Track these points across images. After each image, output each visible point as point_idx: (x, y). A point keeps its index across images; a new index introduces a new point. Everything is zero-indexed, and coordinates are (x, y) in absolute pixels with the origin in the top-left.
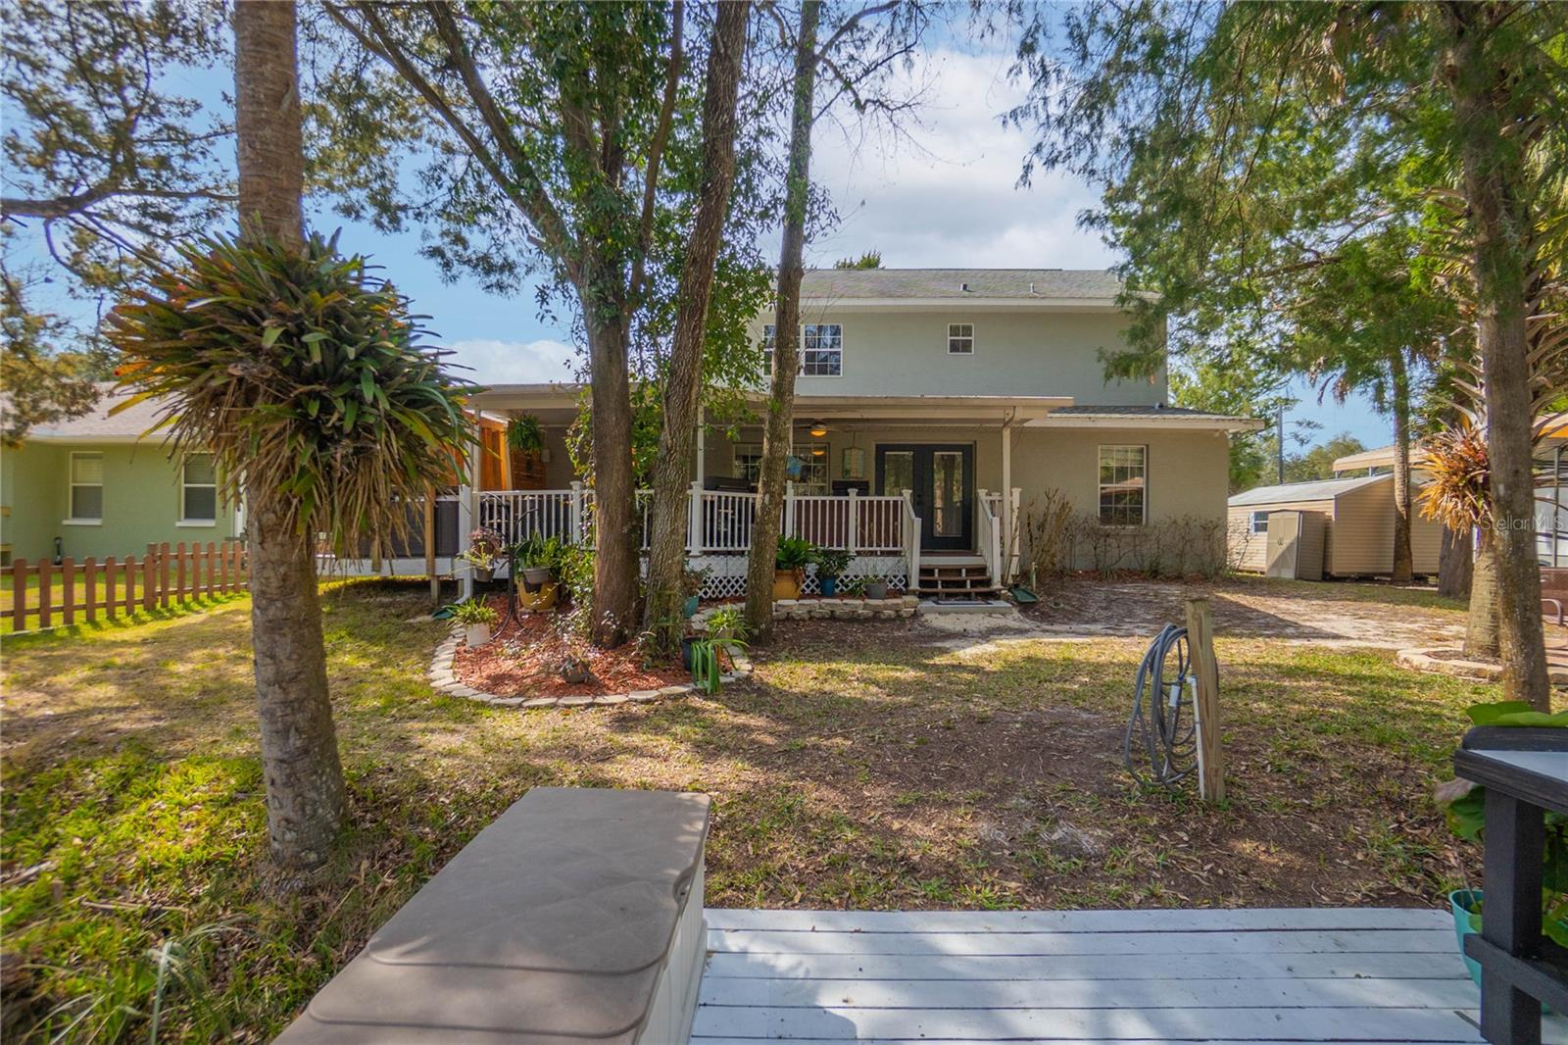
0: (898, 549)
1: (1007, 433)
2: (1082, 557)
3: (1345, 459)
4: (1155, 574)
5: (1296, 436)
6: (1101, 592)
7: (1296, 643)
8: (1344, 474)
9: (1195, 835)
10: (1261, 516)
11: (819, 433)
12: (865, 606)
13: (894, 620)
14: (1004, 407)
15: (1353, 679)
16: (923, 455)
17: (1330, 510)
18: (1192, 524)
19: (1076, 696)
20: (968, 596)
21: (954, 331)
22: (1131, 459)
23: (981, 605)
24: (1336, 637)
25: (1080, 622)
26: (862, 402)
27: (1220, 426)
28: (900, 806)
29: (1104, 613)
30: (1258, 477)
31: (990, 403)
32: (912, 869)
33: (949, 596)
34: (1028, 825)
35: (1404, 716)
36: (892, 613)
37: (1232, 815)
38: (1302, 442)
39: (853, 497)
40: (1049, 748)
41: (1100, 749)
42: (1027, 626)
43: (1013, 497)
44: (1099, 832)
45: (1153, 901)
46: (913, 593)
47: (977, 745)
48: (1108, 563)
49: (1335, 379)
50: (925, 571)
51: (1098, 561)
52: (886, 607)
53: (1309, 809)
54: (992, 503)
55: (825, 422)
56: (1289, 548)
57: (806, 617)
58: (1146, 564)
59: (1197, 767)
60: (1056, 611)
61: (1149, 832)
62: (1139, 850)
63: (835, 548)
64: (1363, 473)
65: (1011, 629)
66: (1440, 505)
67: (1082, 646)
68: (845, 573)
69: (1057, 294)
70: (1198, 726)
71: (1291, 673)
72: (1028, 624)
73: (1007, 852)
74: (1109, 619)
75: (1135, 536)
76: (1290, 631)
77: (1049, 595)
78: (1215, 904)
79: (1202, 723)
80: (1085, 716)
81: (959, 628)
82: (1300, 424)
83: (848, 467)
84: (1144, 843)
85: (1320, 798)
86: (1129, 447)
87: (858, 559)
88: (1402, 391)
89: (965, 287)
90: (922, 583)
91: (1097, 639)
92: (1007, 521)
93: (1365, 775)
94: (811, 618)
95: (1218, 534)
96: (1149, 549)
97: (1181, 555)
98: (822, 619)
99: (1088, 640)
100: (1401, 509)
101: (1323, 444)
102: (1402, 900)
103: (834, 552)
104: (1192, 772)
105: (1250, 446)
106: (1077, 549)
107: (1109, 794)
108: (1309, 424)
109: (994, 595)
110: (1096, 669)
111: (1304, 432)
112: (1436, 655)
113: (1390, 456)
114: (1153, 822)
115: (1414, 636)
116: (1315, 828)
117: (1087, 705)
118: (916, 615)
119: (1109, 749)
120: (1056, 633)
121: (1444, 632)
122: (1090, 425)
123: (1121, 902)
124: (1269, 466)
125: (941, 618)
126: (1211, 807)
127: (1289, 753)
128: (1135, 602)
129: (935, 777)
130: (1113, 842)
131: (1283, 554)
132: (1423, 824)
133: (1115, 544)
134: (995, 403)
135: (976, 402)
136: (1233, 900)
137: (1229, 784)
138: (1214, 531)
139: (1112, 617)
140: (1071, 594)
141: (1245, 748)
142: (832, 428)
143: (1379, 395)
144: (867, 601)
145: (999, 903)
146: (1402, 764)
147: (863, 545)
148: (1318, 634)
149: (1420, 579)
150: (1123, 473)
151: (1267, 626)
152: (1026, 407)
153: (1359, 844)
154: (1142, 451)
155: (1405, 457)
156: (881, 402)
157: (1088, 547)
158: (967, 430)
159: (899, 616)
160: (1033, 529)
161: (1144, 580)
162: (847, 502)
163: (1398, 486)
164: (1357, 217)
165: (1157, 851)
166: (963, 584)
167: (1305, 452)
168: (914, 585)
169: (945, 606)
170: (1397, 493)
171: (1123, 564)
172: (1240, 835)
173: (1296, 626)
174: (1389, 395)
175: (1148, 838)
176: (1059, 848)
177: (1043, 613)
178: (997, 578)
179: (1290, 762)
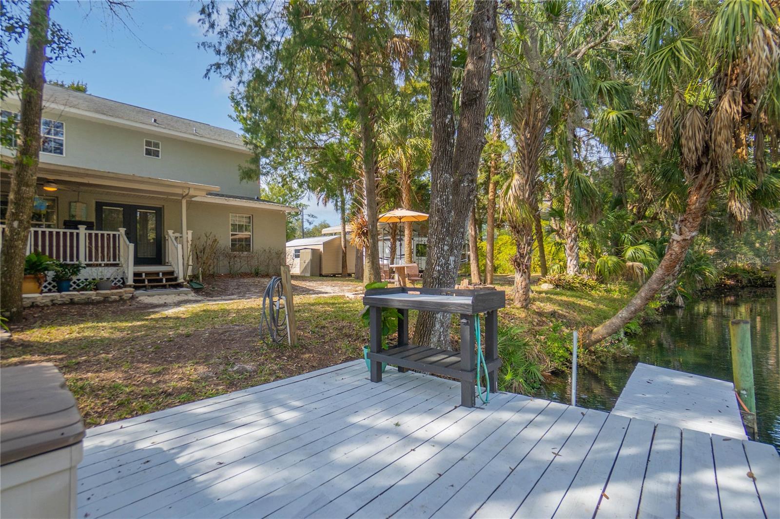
0: (117, 262)
1: (184, 202)
2: (222, 266)
3: (326, 229)
4: (257, 274)
5: (308, 221)
6: (233, 283)
7: (313, 296)
8: (325, 235)
9: (289, 357)
10: (297, 251)
11: (51, 189)
12: (97, 295)
13: (119, 301)
14: (183, 188)
15: (333, 304)
16: (129, 211)
17: (321, 248)
18: (272, 251)
19: (232, 321)
20: (164, 287)
21: (148, 143)
22: (244, 222)
23: (173, 290)
24: (326, 293)
25: (225, 296)
26: (90, 172)
27: (282, 209)
28: (154, 373)
29: (237, 291)
30: (294, 236)
31: (176, 184)
32: (170, 394)
33: (152, 287)
34: (221, 367)
35: (348, 311)
36: (117, 297)
37: (300, 348)
38: (310, 223)
39: (82, 230)
40: (224, 340)
41: (247, 337)
42: (200, 299)
43: (188, 235)
44: (252, 364)
45: (278, 378)
46: (130, 286)
47: (188, 344)
48: (236, 269)
49: (323, 196)
50: (136, 274)
51: (231, 269)
52: (113, 294)
53: (324, 343)
54: (176, 238)
55: (55, 182)
56: (308, 264)
57: (50, 304)
58: (253, 271)
59: (287, 333)
60: (213, 291)
61: (272, 359)
62: (270, 365)
63: (68, 262)
64: (331, 234)
65: (191, 301)
66: (356, 240)
67: (230, 304)
68: (78, 277)
69: (208, 136)
70: (287, 316)
71: (313, 305)
72: (200, 298)
73: (215, 378)
74: (239, 293)
75: (247, 257)
76: (311, 292)
77: (209, 284)
78: (300, 374)
79: (288, 315)
80: (237, 328)
81: (162, 302)
82: (309, 216)
83: (73, 213)
84: (271, 363)
85: (327, 338)
86: (245, 215)
87: (88, 269)
88: (343, 202)
89: (155, 121)
90: (135, 281)
91: (236, 301)
92: (185, 247)
93: (339, 329)
94: (54, 305)
95: (282, 256)
96: (254, 262)
97: (268, 265)
98: (64, 304)
99: (232, 301)
100: (344, 248)
101: (317, 225)
102: (352, 359)
103: (68, 265)
104: (285, 335)
105: (291, 223)
106: (221, 263)
107: (254, 350)
108: (312, 216)
109: (180, 285)
110: (238, 311)
111: (311, 219)
112: (356, 294)
113: (339, 229)
114: (273, 356)
115: (349, 291)
116: (327, 347)
117: (238, 323)
118: (133, 298)
119: (251, 336)
120: (215, 301)
121: (357, 289)
122: (226, 203)
123: (267, 381)
124: (298, 233)
125: (149, 298)
126: (293, 347)
127: (316, 327)
128: (250, 285)
129: (170, 359)
130: (260, 365)
131: (306, 266)
132: (355, 340)
133: (239, 261)
134: (179, 185)
135: (168, 183)
136: (305, 371)
137: (299, 339)
138: (281, 255)
139: (240, 292)
140: (220, 284)
141: (302, 328)
142: (61, 187)
143: (336, 205)
144: (98, 291)
145: (217, 394)
146: (349, 324)
147: (90, 260)
148: (321, 293)
149: (350, 275)
150: (241, 228)
151: (303, 291)
152: (195, 189)
153: (340, 348)
154: (250, 217)
155: (344, 228)
156: (105, 175)
157: (226, 263)
158: (158, 198)
159: (121, 299)
160: (198, 253)
161: (253, 277)
162: (78, 234)
163: (342, 240)
164: (330, 134)
165: (276, 364)
166: (161, 280)
167: (311, 227)
168: (130, 281)
169: (150, 292)
170: (342, 242)
171: (243, 270)
172: (304, 353)
173: (313, 290)
174: (339, 204)
175: (272, 361)
176: (237, 372)
177: (207, 293)
178: (181, 276)
179: (317, 329)
